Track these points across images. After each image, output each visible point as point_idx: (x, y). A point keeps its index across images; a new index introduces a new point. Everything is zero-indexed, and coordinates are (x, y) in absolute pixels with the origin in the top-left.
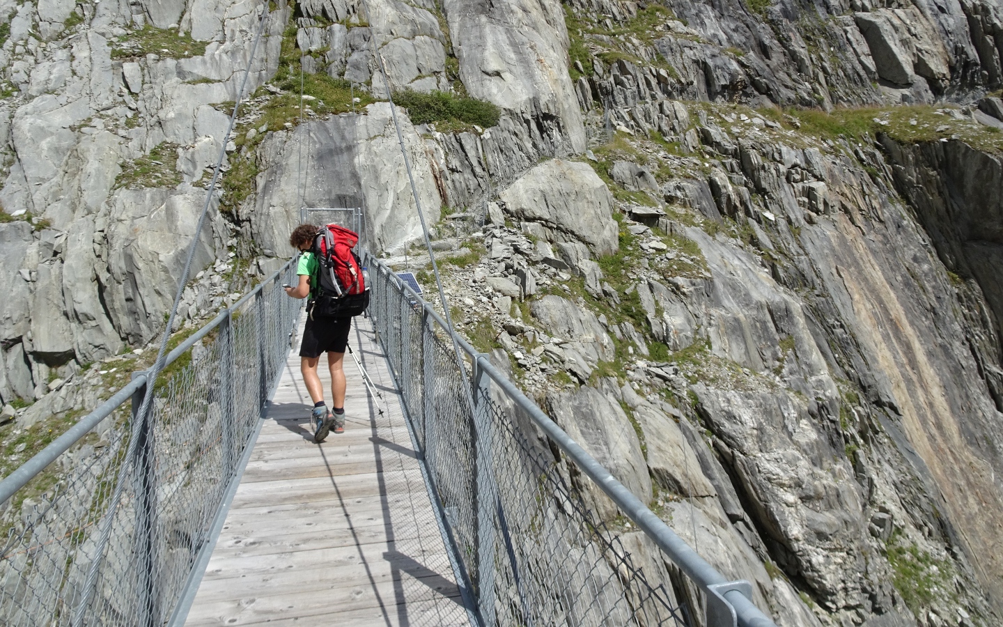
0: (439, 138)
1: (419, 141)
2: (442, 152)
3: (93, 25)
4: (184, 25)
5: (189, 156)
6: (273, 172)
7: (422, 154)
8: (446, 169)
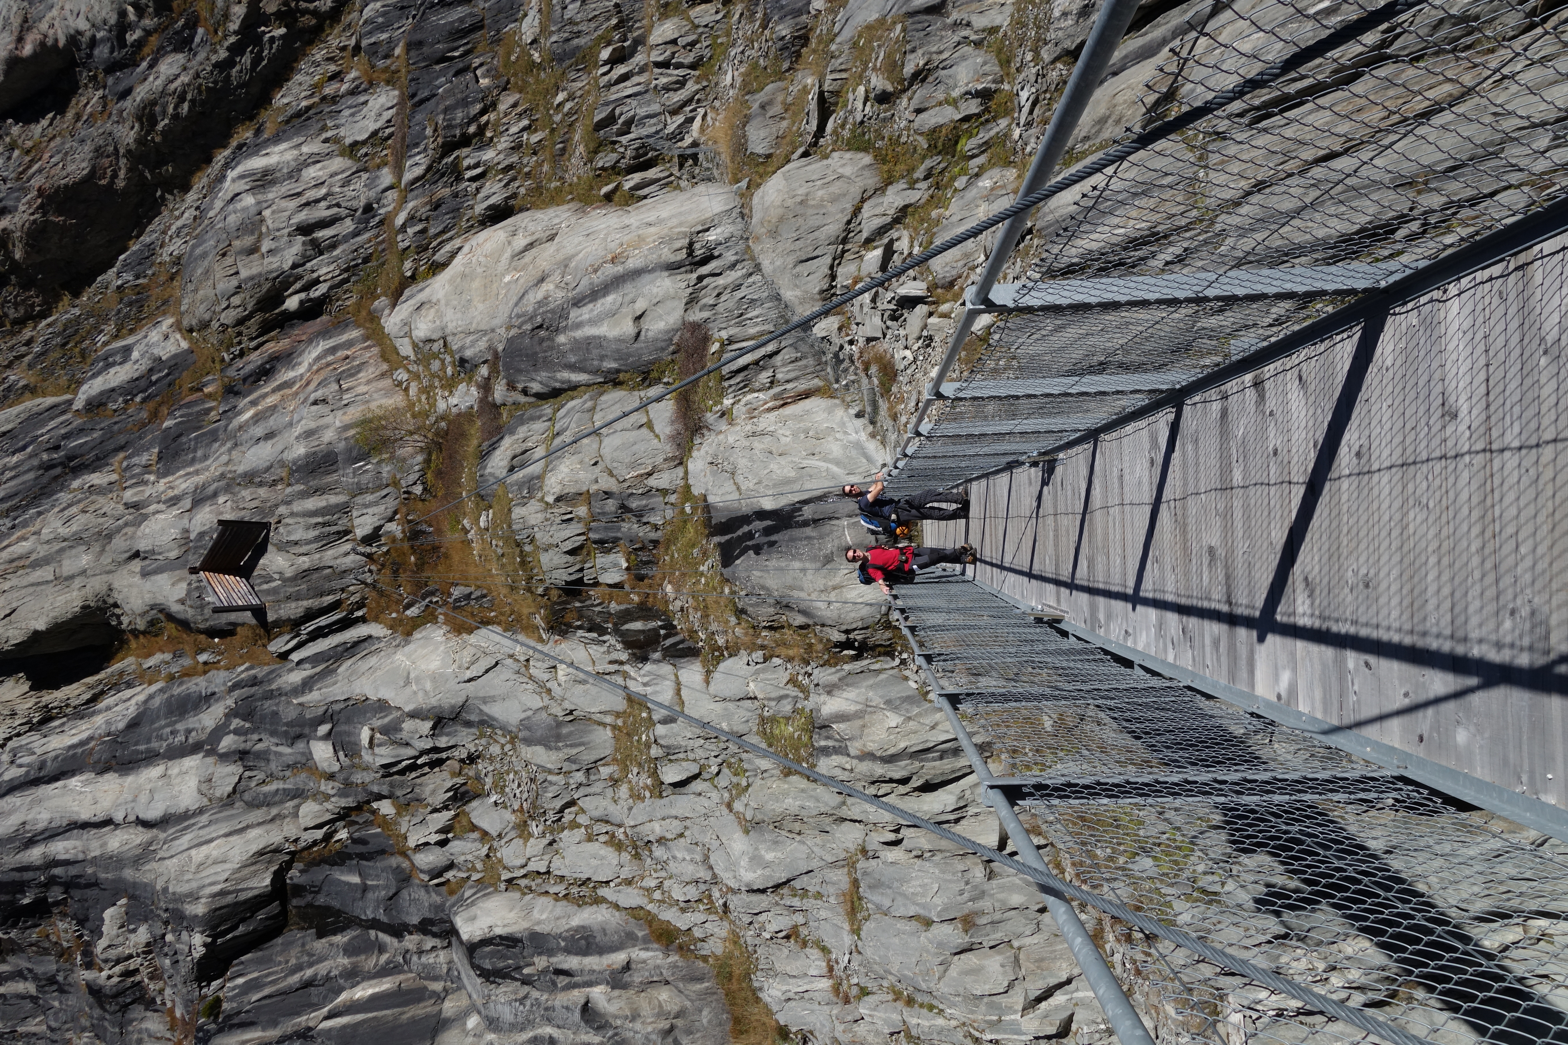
0: (731, 401)
1: (738, 428)
2: (749, 397)
3: (618, 821)
4: (609, 719)
5: (773, 703)
6: (787, 606)
7: (753, 424)
8: (772, 392)
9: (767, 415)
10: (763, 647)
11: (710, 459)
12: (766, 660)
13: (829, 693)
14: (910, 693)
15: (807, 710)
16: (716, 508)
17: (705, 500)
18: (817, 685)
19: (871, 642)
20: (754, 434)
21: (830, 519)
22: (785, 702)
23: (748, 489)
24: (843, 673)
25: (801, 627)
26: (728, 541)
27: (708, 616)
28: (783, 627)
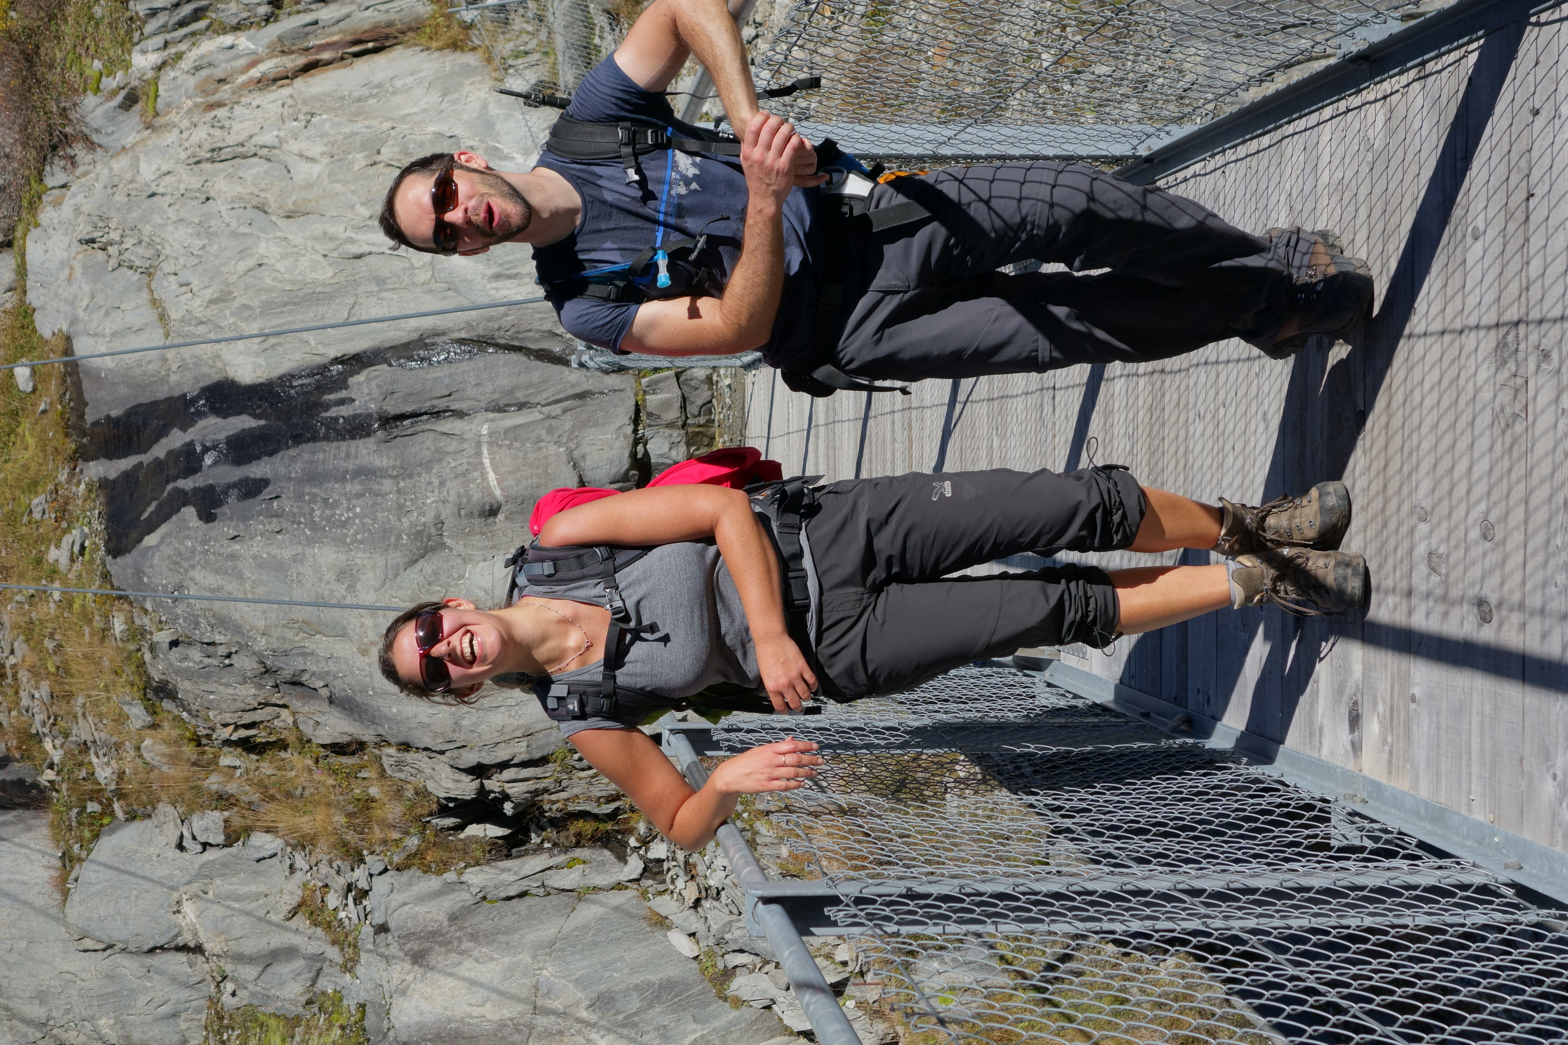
0: (154, 58)
1: (171, 137)
2: (208, 46)
5: (249, 972)
6: (295, 683)
7: (216, 123)
8: (274, 30)
9: (257, 99)
10: (223, 801)
11: (84, 230)
12: (232, 837)
13: (418, 958)
14: (672, 972)
15: (350, 1003)
16: (95, 376)
17: (68, 351)
18: (382, 929)
19: (553, 804)
20: (216, 155)
21: (436, 414)
22: (284, 969)
23: (189, 319)
24: (463, 897)
25: (338, 749)
26: (129, 476)
27: (69, 696)
28: (282, 745)
